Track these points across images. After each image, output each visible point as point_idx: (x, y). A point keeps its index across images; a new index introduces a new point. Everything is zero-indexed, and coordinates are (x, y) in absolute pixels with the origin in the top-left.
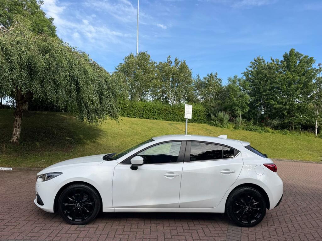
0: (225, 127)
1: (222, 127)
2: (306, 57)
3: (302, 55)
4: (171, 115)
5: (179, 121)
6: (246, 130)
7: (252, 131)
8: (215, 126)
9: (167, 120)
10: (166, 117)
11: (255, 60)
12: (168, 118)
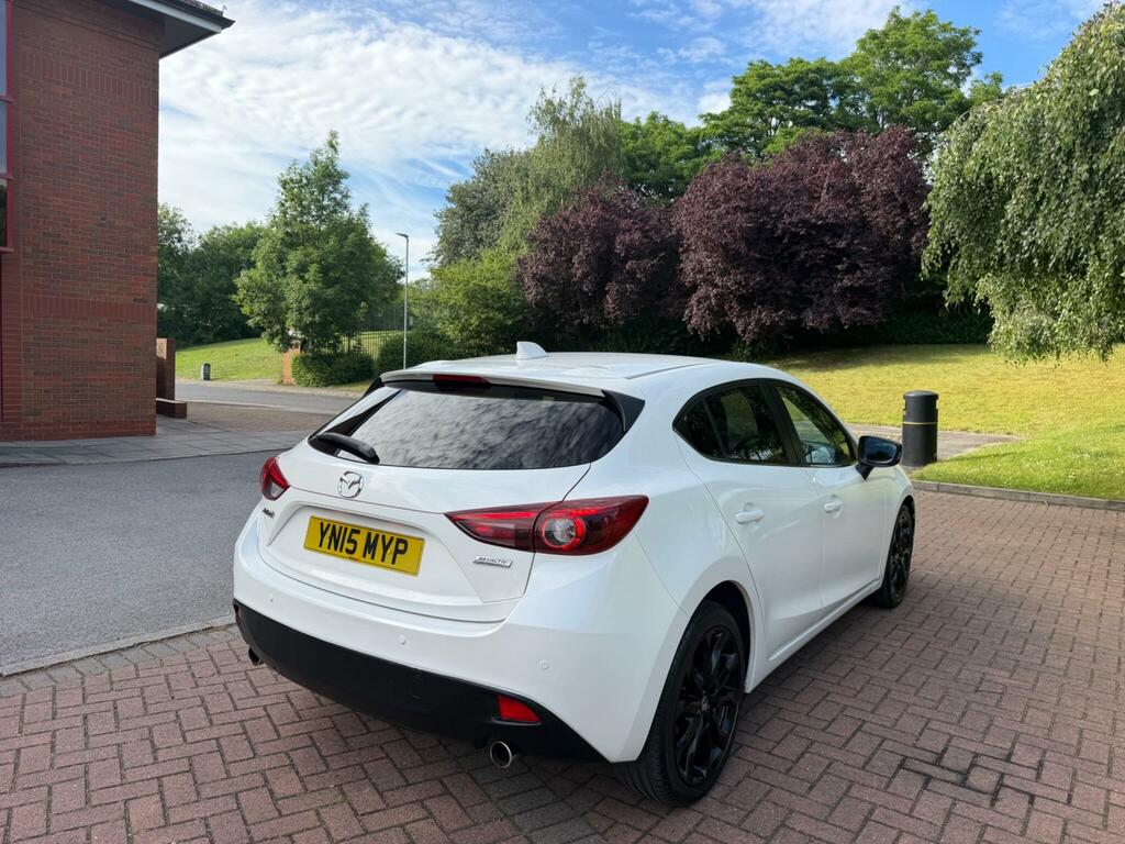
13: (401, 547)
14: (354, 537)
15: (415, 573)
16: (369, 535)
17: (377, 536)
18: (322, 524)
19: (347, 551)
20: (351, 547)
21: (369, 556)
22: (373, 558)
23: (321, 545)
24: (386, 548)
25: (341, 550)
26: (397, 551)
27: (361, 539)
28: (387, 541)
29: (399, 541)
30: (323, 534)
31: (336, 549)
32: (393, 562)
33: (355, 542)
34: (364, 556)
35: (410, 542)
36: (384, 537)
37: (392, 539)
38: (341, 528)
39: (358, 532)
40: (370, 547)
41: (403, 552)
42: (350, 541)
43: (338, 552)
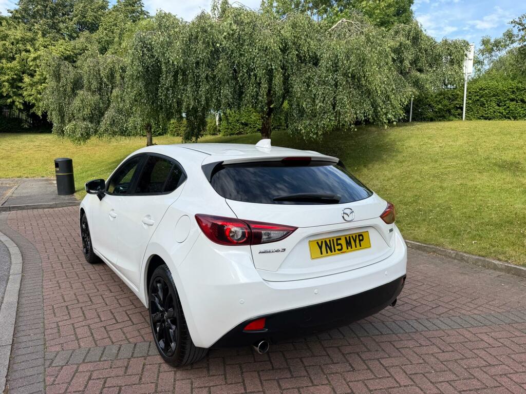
13: (361, 238)
14: (339, 242)
15: (370, 247)
16: (346, 238)
17: (349, 237)
18: (318, 243)
19: (339, 250)
20: (339, 247)
21: (349, 248)
22: (351, 248)
23: (322, 254)
24: (355, 241)
25: (335, 251)
26: (360, 241)
27: (343, 242)
28: (354, 238)
29: (359, 236)
30: (321, 248)
31: (331, 252)
32: (360, 246)
33: (340, 244)
34: (348, 249)
35: (363, 234)
36: (352, 237)
37: (356, 236)
38: (330, 240)
39: (340, 239)
40: (348, 244)
41: (362, 240)
42: (338, 245)
43: (333, 253)
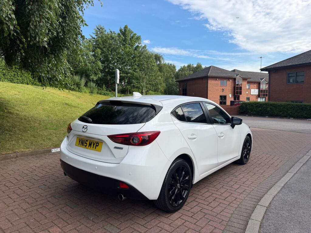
0: (83, 92)
1: (80, 92)
2: (135, 34)
3: (132, 32)
4: (18, 77)
5: (28, 84)
6: (100, 94)
7: (106, 95)
8: (72, 90)
9: (15, 83)
10: (12, 78)
11: (98, 28)
12: (15, 81)
13: (97, 144)
14: (87, 142)
15: (100, 151)
16: (90, 142)
17: (92, 142)
18: (79, 139)
20: (86, 145)
21: (90, 147)
22: (91, 147)
23: (79, 145)
24: (94, 145)
26: (96, 146)
27: (88, 143)
29: (97, 143)
30: (80, 142)
32: (95, 148)
33: (87, 144)
34: (89, 147)
35: (99, 143)
36: (93, 142)
37: (95, 143)
38: (84, 140)
39: (87, 141)
40: (90, 145)
41: (98, 146)
42: (86, 143)
43: (83, 146)
